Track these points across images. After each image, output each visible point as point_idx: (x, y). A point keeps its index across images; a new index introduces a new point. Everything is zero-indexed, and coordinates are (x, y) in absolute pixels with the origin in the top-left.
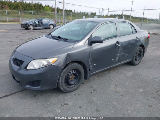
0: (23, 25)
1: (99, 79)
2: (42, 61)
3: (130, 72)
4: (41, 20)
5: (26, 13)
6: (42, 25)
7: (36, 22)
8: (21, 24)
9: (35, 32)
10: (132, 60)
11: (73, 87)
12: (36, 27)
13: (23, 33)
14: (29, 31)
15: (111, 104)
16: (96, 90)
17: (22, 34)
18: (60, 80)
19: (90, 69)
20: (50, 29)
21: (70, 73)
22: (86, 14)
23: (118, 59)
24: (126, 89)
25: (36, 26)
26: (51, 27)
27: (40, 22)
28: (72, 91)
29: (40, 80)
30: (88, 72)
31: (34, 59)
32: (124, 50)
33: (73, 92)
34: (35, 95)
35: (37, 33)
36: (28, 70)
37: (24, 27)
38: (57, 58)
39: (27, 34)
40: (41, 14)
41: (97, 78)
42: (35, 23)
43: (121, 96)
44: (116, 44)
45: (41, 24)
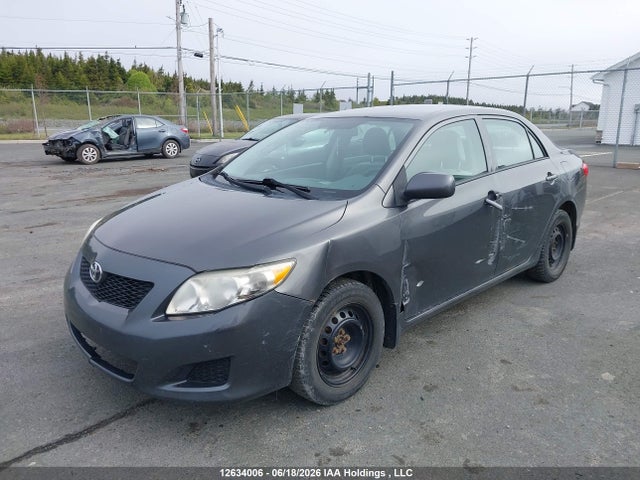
0: (51, 147)
1: (431, 342)
2: (237, 279)
3: (537, 309)
4: (130, 123)
5: (55, 96)
6: (133, 143)
7: (107, 130)
8: (45, 141)
9: (108, 172)
10: (540, 262)
11: (346, 380)
12: (110, 153)
13: (61, 178)
14: (82, 166)
15: (513, 439)
16: (435, 387)
17: (57, 182)
18: (302, 355)
19: (404, 304)
20: (165, 156)
21: (335, 321)
22: (296, 96)
23: (495, 262)
24: (547, 376)
25: (109, 148)
26: (172, 149)
27: (126, 129)
28: (345, 396)
29: (228, 355)
30: (399, 314)
31: (198, 273)
32: (512, 222)
33: (347, 402)
34: (193, 427)
35: (116, 175)
36: (170, 318)
37: (59, 154)
38: (290, 264)
39: (74, 181)
40: (116, 100)
41: (422, 340)
42: (107, 135)
43: (541, 401)
44: (489, 201)
45: (130, 138)
